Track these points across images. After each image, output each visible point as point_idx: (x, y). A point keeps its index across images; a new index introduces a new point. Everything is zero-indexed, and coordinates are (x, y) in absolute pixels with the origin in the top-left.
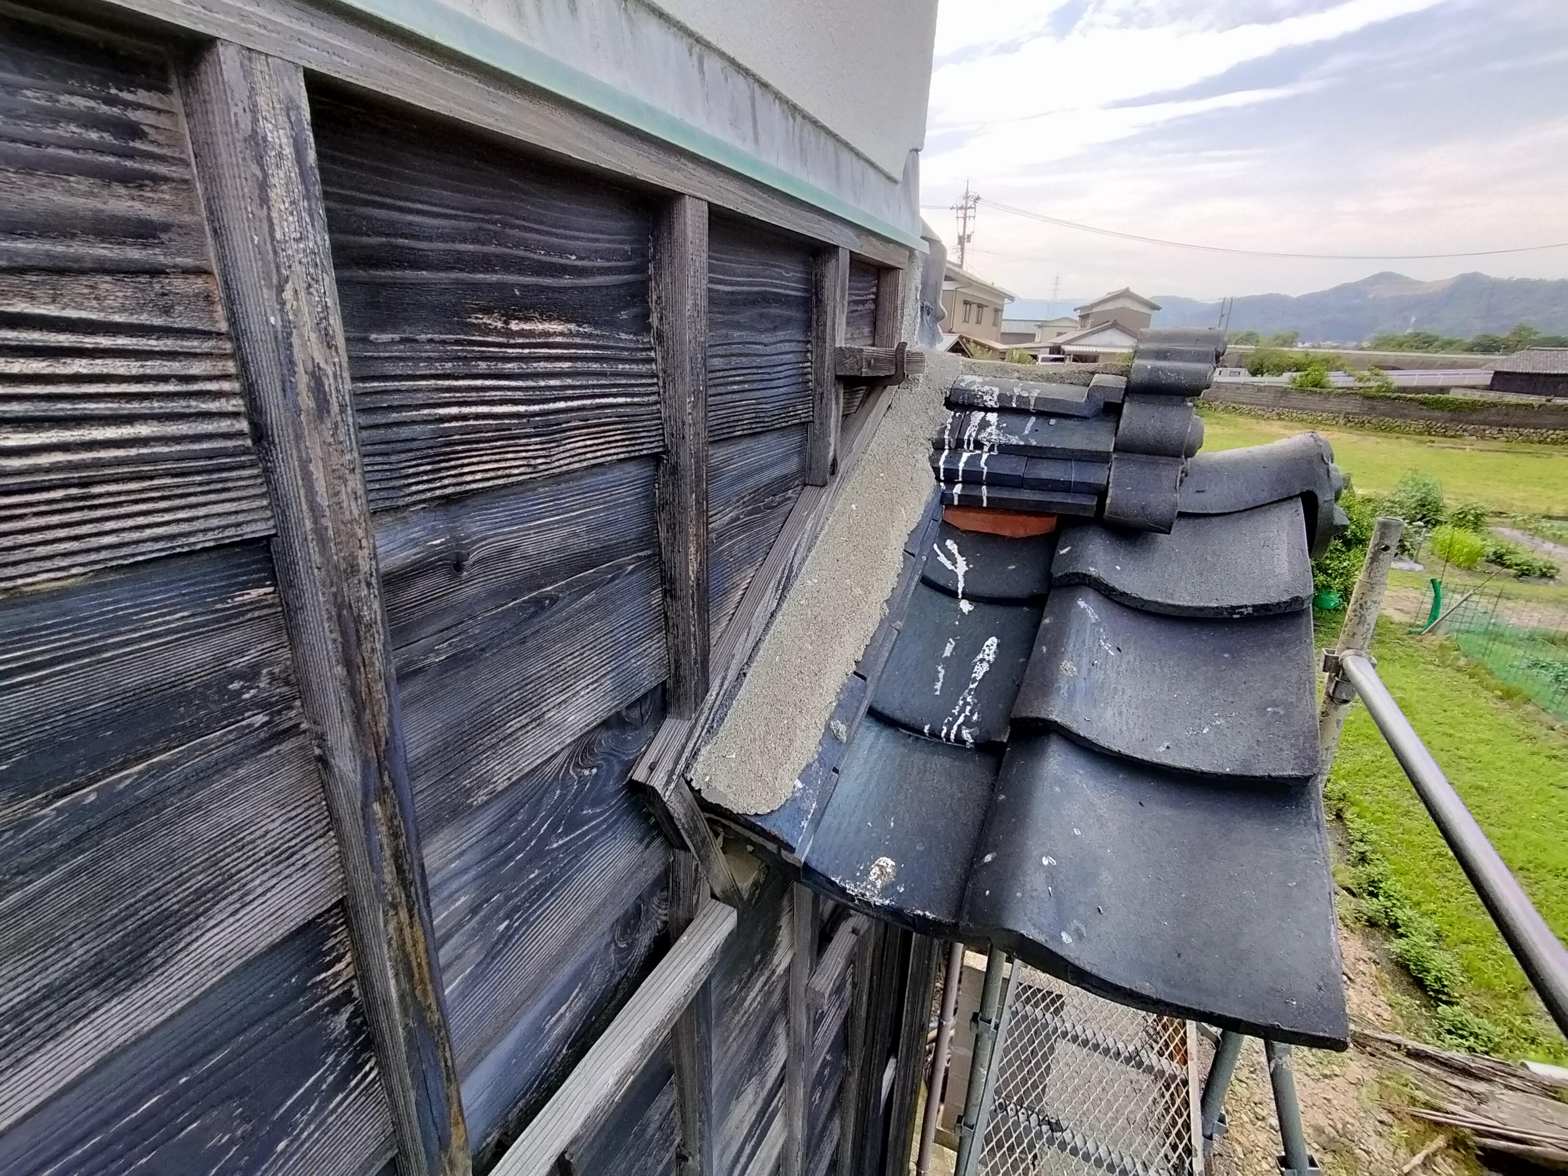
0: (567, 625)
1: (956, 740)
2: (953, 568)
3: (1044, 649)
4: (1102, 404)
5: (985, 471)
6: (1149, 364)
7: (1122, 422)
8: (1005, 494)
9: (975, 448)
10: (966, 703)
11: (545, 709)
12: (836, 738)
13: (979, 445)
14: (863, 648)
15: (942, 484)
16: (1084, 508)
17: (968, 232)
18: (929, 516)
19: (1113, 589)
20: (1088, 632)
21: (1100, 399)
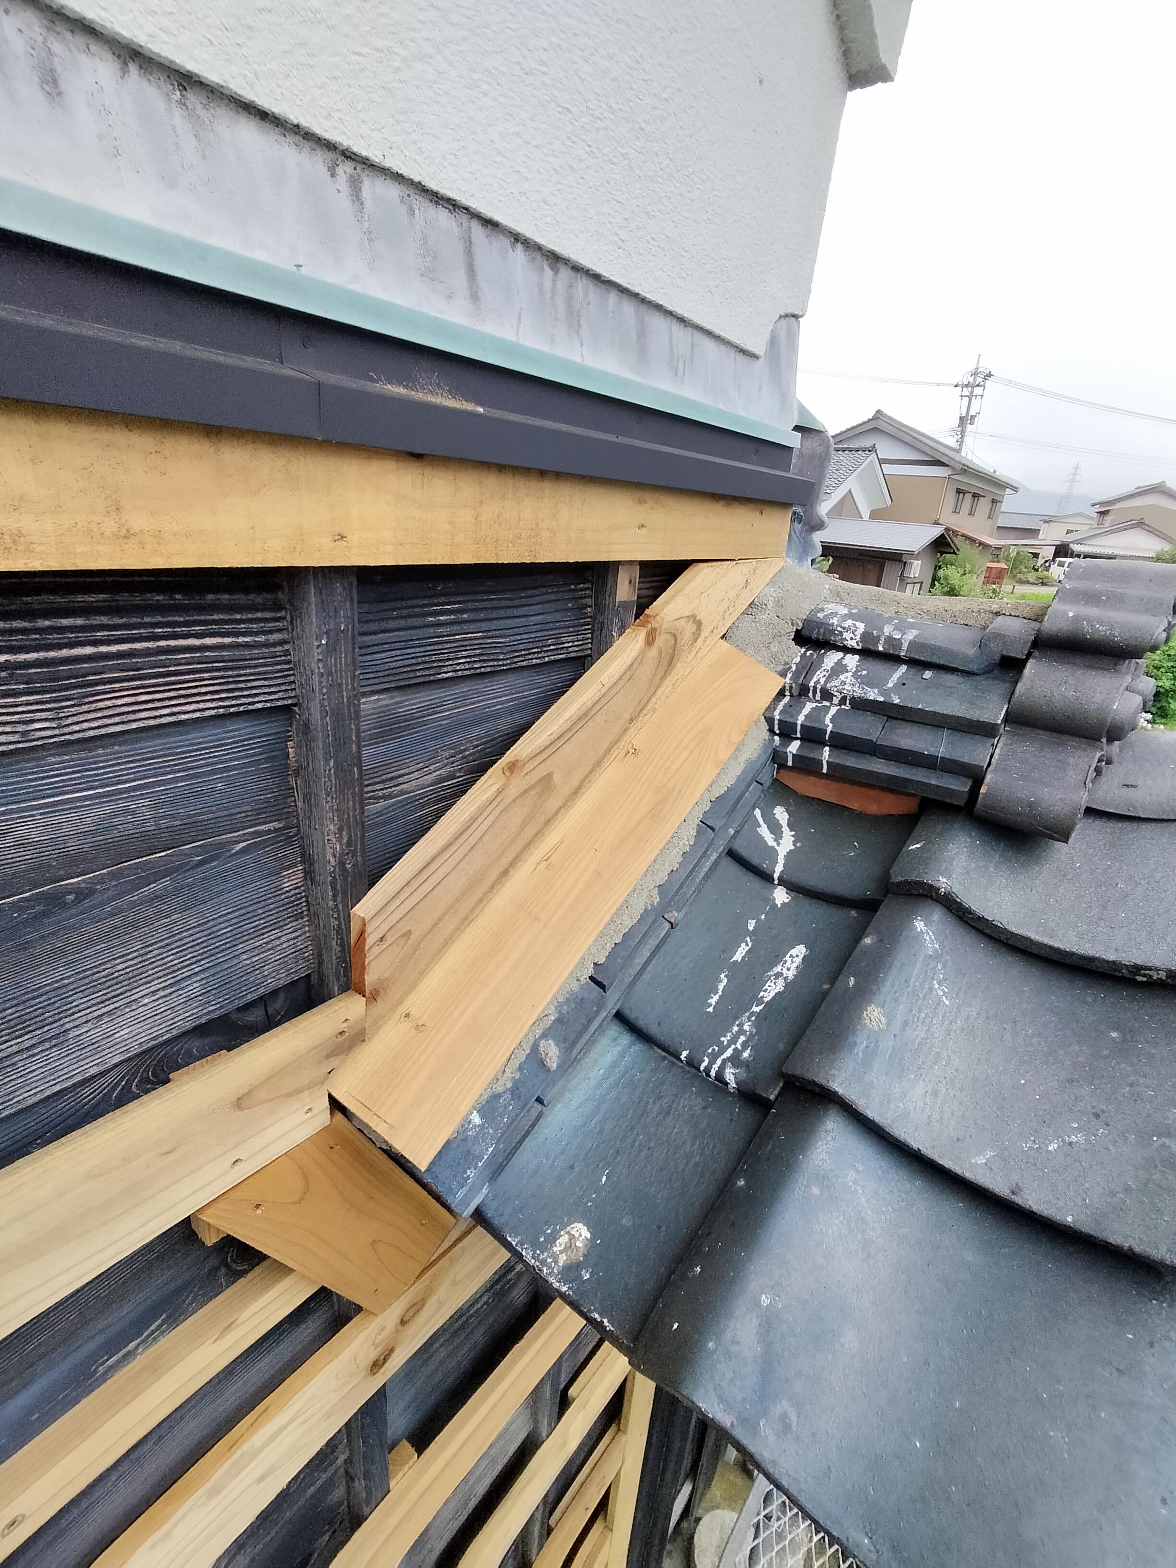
0: (115, 921)
1: (716, 1078)
2: (774, 844)
3: (852, 981)
4: (997, 657)
5: (829, 729)
6: (1072, 610)
7: (1019, 685)
8: (851, 761)
9: (823, 698)
10: (741, 1032)
11: (68, 1026)
12: (542, 1064)
13: (827, 695)
14: (609, 946)
15: (777, 738)
16: (951, 792)
17: (972, 413)
18: (751, 778)
19: (968, 911)
20: (918, 966)
21: (996, 650)
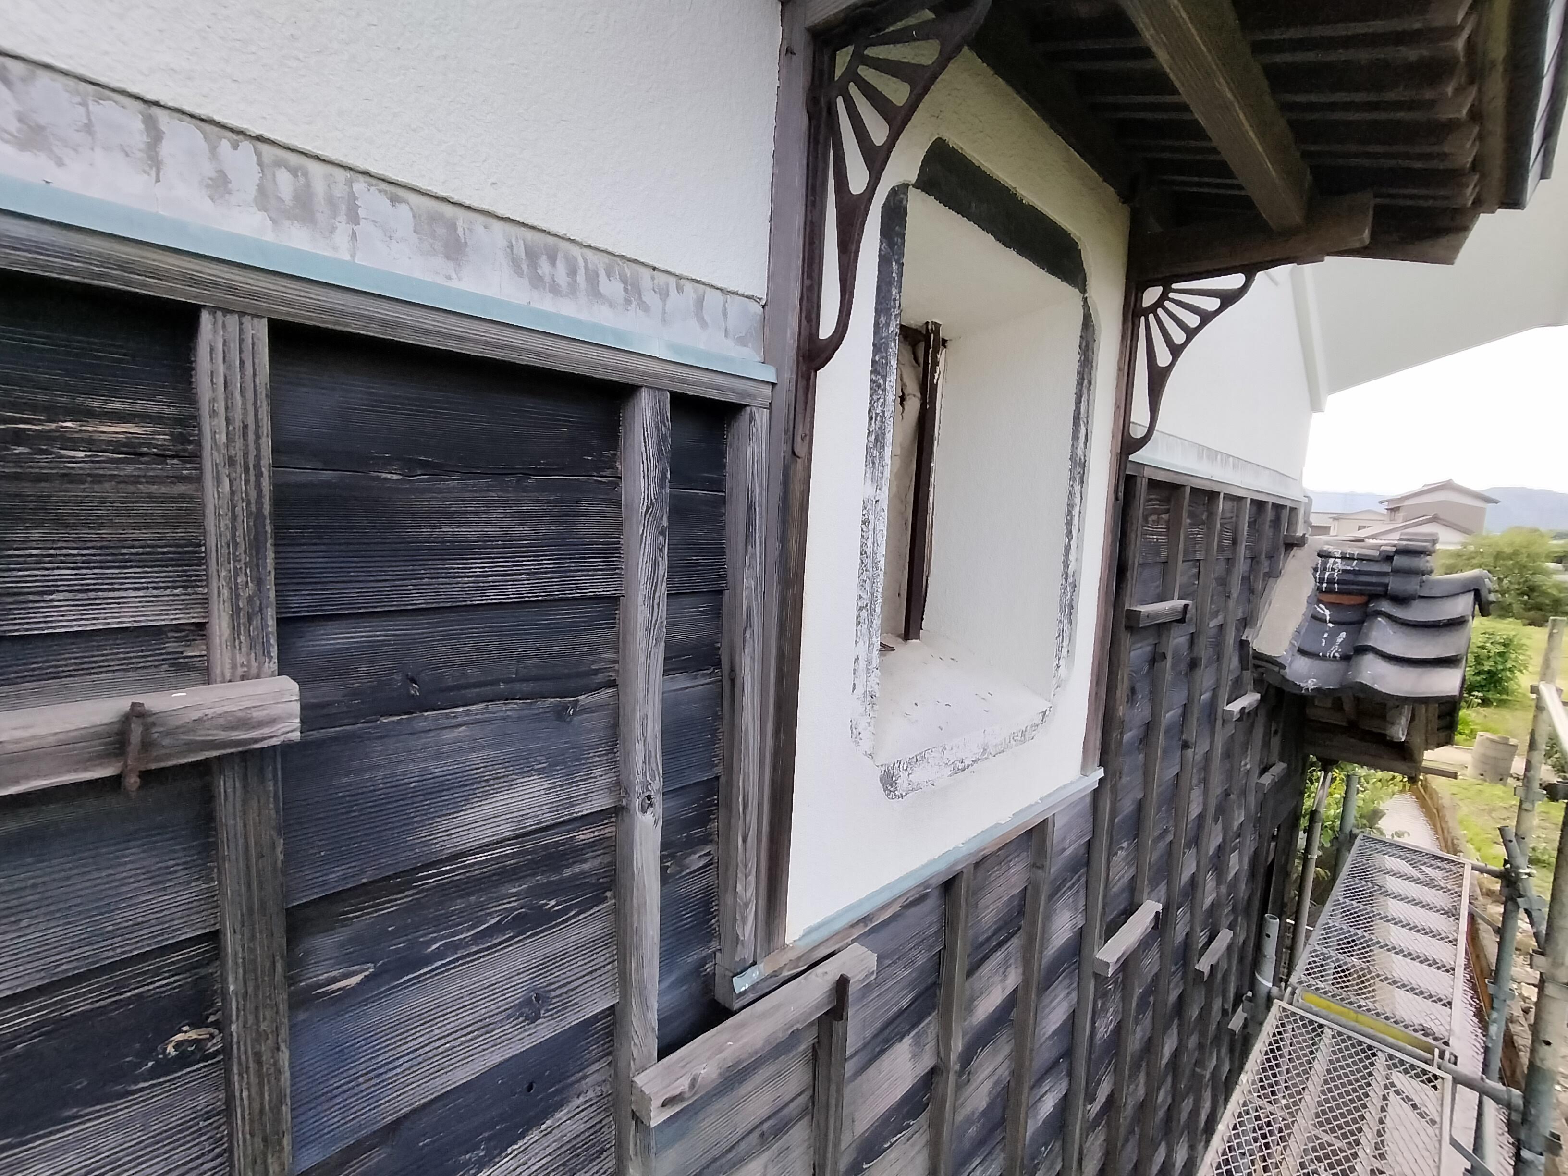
1: (1333, 657)
2: (1324, 613)
3: (1365, 633)
4: (1385, 556)
5: (1337, 579)
6: (1405, 543)
7: (1394, 562)
8: (1346, 587)
9: (1332, 571)
10: (1335, 647)
15: (1318, 584)
16: (1379, 591)
19: (1393, 616)
